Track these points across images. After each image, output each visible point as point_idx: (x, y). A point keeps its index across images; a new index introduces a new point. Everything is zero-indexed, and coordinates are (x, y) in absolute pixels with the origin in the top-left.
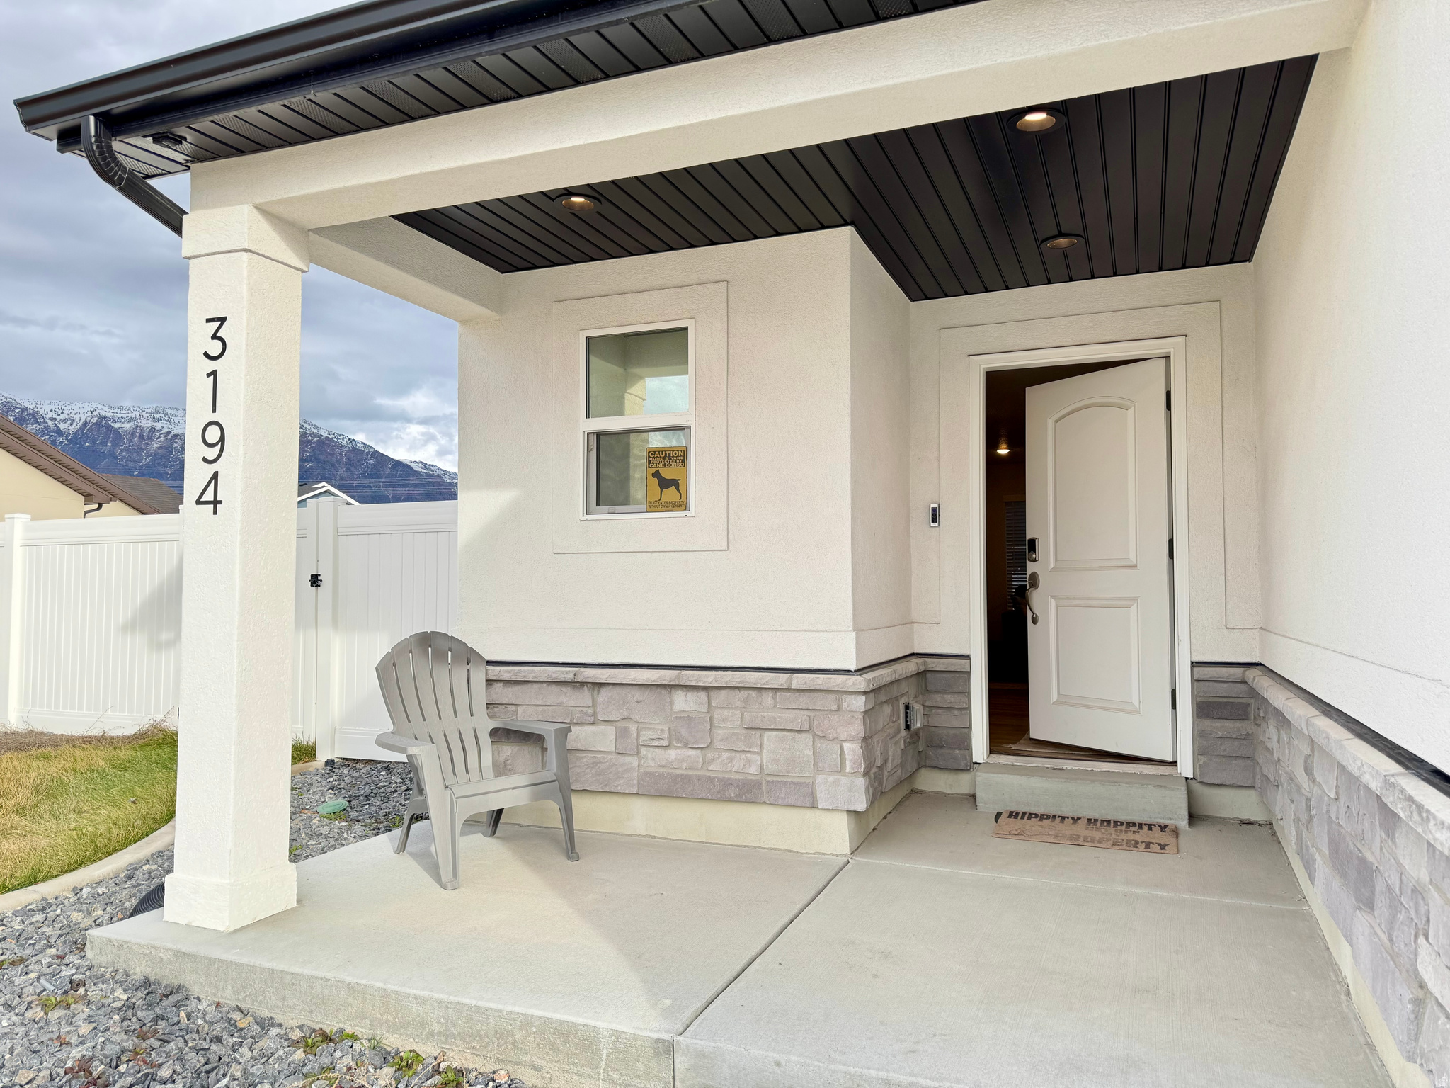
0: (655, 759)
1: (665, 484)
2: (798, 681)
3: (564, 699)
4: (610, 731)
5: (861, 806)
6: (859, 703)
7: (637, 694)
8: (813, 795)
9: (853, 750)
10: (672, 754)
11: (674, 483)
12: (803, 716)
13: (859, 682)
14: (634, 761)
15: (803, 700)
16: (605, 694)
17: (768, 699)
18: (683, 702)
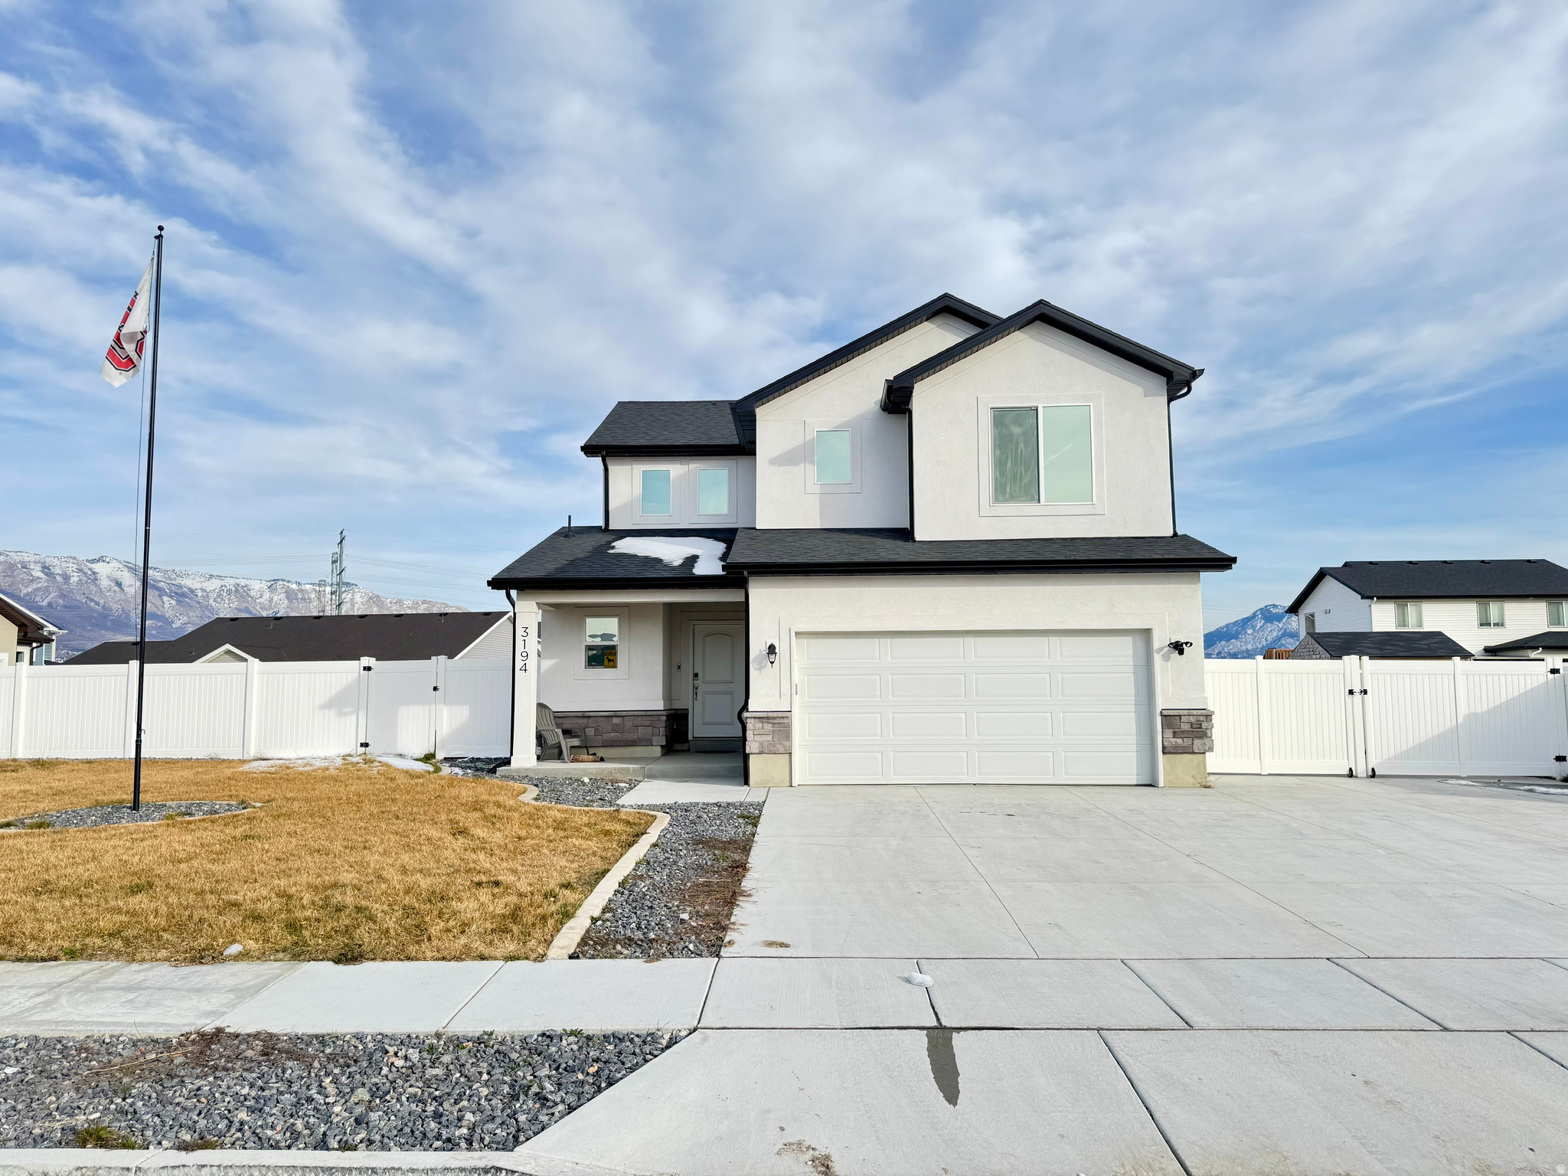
0: (606, 736)
1: (610, 661)
2: (648, 713)
3: (579, 721)
4: (593, 729)
5: (664, 743)
6: (665, 718)
7: (602, 719)
8: (652, 742)
9: (662, 730)
10: (612, 734)
11: (613, 660)
12: (650, 722)
13: (665, 713)
14: (600, 737)
15: (650, 718)
16: (591, 719)
17: (640, 718)
18: (615, 720)
